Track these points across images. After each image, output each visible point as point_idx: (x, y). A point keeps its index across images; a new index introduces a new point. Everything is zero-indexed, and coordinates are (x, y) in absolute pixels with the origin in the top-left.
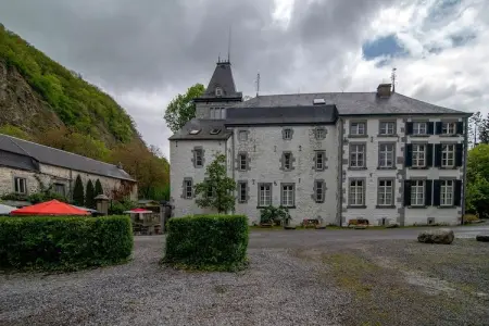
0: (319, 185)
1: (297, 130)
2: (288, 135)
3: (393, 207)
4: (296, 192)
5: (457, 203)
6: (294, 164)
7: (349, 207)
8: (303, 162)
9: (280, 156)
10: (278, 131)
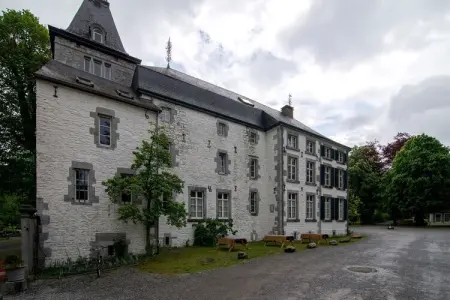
0: (253, 195)
1: (232, 127)
2: (222, 130)
3: (314, 221)
4: (233, 201)
5: (345, 219)
6: (231, 168)
7: (288, 221)
8: (238, 166)
9: (214, 154)
10: (212, 122)
